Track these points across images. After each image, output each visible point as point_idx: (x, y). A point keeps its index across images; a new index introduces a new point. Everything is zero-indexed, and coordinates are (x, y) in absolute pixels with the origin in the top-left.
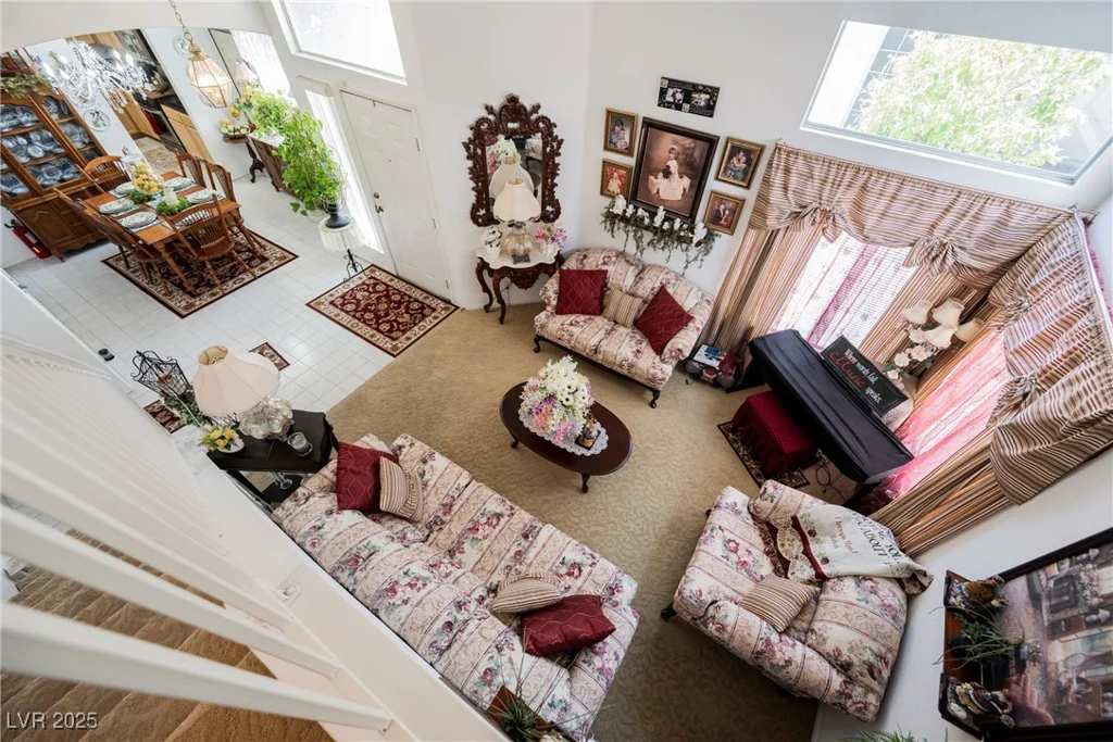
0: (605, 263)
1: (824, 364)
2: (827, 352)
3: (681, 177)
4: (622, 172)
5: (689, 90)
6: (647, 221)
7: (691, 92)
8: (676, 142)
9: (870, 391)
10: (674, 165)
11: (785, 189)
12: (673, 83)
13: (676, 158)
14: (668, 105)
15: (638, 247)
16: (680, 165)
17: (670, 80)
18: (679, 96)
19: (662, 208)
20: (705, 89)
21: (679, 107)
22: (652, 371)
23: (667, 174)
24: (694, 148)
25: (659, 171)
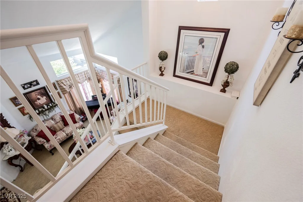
1: (94, 100)
2: (93, 99)
3: (43, 97)
6: (44, 110)
7: (31, 84)
8: (36, 93)
10: (39, 97)
11: (65, 85)
12: (25, 84)
13: (38, 95)
14: (27, 88)
15: (46, 115)
16: (40, 96)
17: (24, 84)
18: (29, 85)
19: (44, 105)
20: (34, 81)
21: (30, 87)
22: (80, 125)
23: (39, 99)
24: (41, 91)
25: (36, 100)
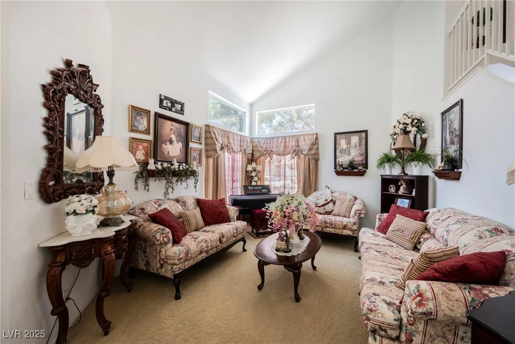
0: (159, 205)
2: (245, 192)
3: (178, 143)
4: (145, 144)
5: (174, 102)
7: (174, 103)
9: (263, 191)
10: (173, 137)
11: (216, 139)
13: (174, 133)
14: (165, 108)
16: (176, 137)
17: (164, 96)
18: (169, 104)
19: (175, 160)
21: (170, 110)
23: (171, 142)
24: (180, 128)
25: (166, 141)
